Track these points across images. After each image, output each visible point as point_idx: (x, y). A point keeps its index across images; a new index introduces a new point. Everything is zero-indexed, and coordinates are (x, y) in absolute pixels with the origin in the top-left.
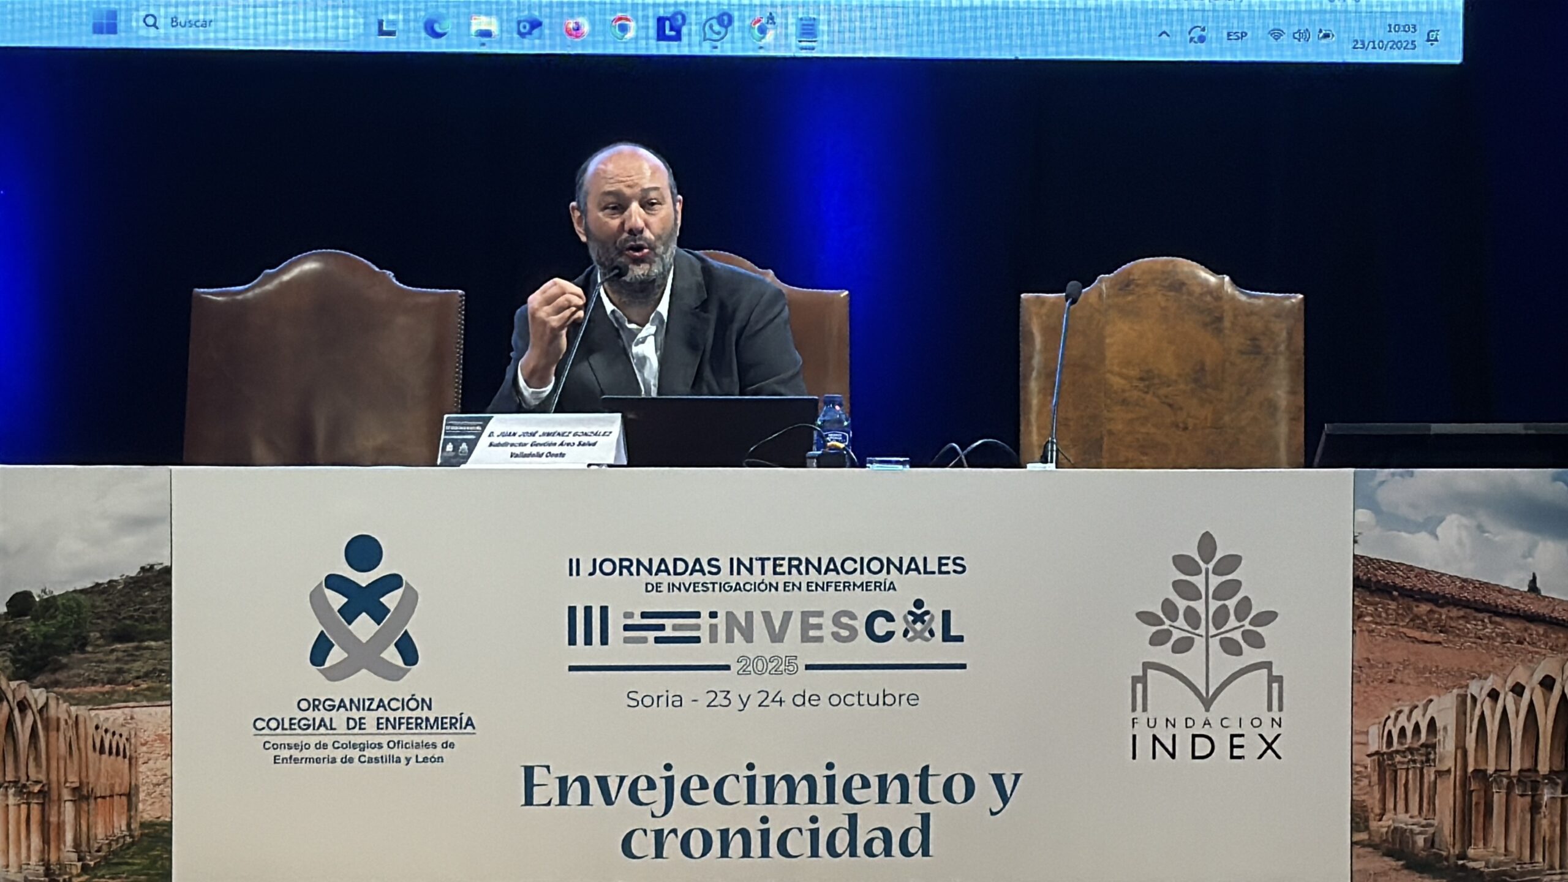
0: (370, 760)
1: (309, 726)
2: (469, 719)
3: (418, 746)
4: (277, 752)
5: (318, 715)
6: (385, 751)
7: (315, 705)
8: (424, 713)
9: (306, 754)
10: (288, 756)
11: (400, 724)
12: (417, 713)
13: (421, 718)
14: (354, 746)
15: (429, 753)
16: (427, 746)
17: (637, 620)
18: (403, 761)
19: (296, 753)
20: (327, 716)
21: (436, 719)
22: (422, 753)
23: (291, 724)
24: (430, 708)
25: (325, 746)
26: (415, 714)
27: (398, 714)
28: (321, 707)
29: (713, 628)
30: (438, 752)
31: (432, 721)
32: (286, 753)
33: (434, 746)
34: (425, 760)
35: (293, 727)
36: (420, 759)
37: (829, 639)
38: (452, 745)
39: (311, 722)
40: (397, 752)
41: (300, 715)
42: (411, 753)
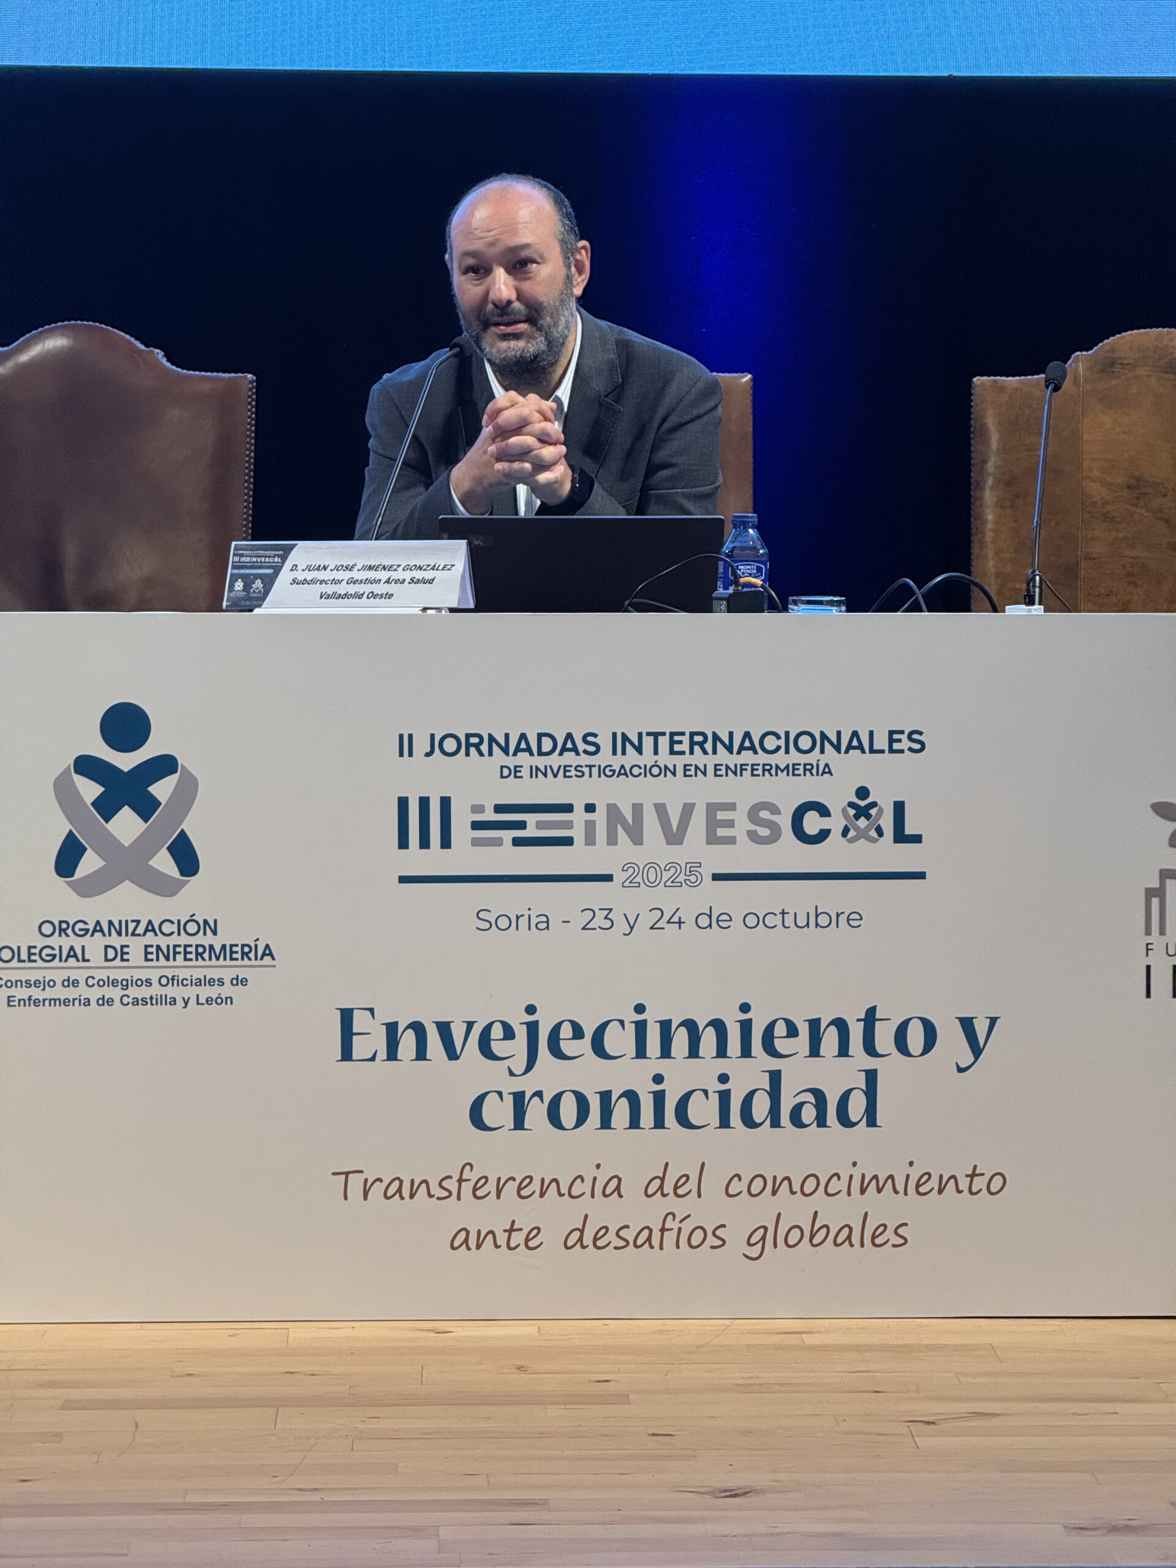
0: (136, 1002)
1: (54, 956)
2: (267, 947)
3: (199, 983)
4: (12, 991)
5: (66, 942)
6: (156, 990)
7: (62, 928)
8: (207, 940)
9: (49, 993)
10: (26, 998)
11: (175, 953)
12: (200, 939)
13: (203, 946)
14: (114, 983)
15: (213, 992)
16: (211, 983)
17: (490, 816)
18: (180, 1003)
19: (36, 993)
20: (77, 943)
21: (224, 947)
22: (205, 992)
23: (30, 954)
24: (215, 933)
25: (75, 983)
26: (194, 941)
27: (174, 940)
28: (69, 932)
29: (590, 827)
30: (227, 990)
31: (218, 949)
32: (21, 993)
33: (221, 982)
34: (209, 1001)
35: (33, 958)
36: (202, 1000)
37: (742, 839)
38: (244, 982)
39: (57, 952)
40: (171, 991)
41: (40, 942)
42: (190, 992)
